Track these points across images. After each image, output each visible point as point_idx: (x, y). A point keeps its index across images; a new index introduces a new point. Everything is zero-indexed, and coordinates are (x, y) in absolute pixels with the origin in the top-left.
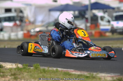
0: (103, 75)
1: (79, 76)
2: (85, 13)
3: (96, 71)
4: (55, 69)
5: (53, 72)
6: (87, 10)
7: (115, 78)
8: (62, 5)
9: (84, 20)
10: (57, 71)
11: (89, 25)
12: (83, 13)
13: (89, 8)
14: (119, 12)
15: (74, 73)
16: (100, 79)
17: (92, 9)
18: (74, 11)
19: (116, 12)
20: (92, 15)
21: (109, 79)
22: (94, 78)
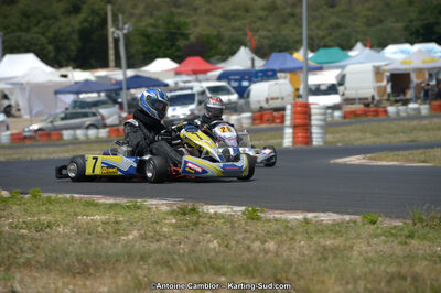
0: (154, 202)
1: (111, 206)
2: (118, 94)
3: (142, 197)
4: (68, 196)
5: (66, 201)
6: (121, 89)
7: (175, 207)
8: (76, 83)
9: (117, 106)
10: (73, 199)
11: (124, 115)
12: (114, 95)
13: (124, 87)
14: (175, 90)
15: (102, 201)
16: (149, 209)
17: (128, 89)
18: (99, 92)
19: (171, 91)
20: (129, 98)
21: (165, 208)
22: (138, 208)
